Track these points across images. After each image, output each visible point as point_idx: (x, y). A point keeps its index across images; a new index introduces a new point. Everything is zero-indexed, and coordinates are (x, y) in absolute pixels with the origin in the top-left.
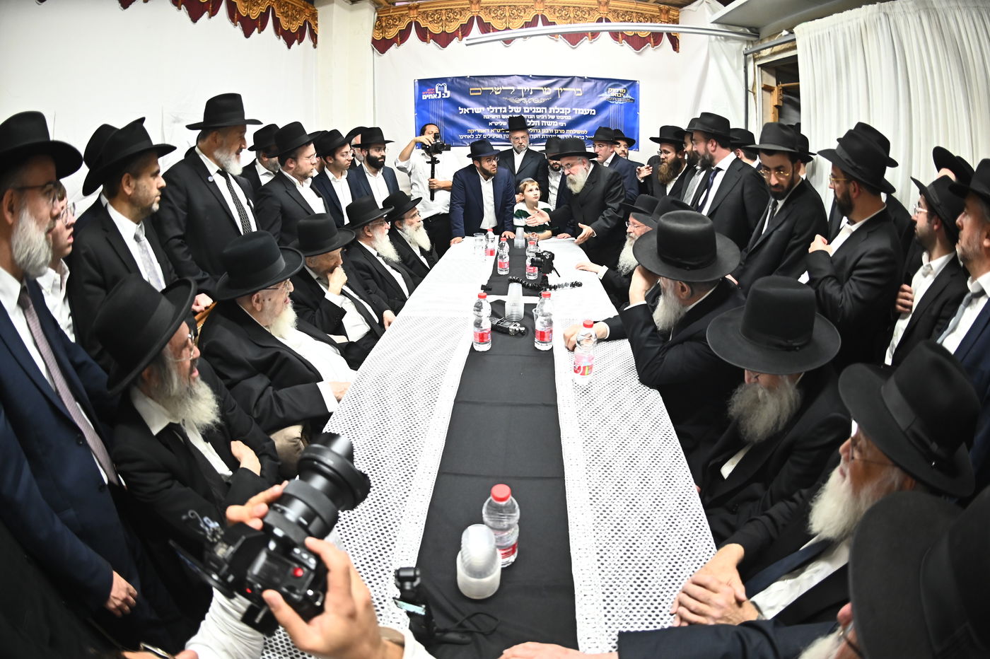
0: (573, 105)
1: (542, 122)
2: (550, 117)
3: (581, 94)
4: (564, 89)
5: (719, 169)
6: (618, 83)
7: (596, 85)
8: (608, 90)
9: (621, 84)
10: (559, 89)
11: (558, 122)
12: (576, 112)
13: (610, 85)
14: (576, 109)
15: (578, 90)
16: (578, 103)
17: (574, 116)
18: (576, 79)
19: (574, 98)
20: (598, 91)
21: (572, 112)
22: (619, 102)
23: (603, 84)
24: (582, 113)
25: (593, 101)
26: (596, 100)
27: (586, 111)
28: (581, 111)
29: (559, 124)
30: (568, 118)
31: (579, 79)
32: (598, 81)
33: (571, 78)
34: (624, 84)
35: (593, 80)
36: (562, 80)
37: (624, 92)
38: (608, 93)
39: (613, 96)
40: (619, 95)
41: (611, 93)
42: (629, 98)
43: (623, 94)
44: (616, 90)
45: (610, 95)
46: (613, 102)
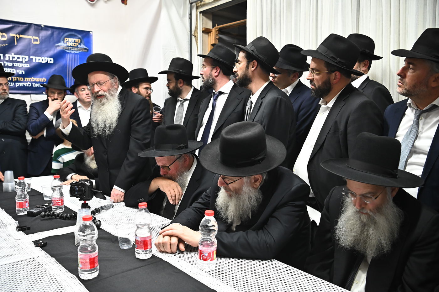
0: (32, 51)
2: (7, 64)
3: (38, 43)
4: (21, 36)
5: (221, 93)
6: (73, 33)
7: (52, 34)
8: (64, 40)
9: (76, 34)
10: (14, 35)
11: (16, 69)
12: (34, 61)
13: (66, 34)
14: (34, 58)
15: (35, 38)
16: (36, 51)
17: (33, 64)
19: (31, 46)
20: (55, 41)
21: (30, 60)
22: (75, 51)
23: (59, 33)
24: (40, 61)
25: (51, 50)
26: (54, 49)
27: (44, 60)
28: (39, 60)
29: (17, 72)
30: (26, 66)
31: (36, 27)
32: (55, 30)
33: (27, 25)
34: (79, 34)
35: (50, 29)
36: (18, 27)
37: (79, 42)
38: (64, 43)
39: (69, 45)
40: (75, 45)
41: (67, 43)
42: (83, 48)
43: (78, 44)
44: (72, 40)
45: (65, 45)
46: (69, 52)
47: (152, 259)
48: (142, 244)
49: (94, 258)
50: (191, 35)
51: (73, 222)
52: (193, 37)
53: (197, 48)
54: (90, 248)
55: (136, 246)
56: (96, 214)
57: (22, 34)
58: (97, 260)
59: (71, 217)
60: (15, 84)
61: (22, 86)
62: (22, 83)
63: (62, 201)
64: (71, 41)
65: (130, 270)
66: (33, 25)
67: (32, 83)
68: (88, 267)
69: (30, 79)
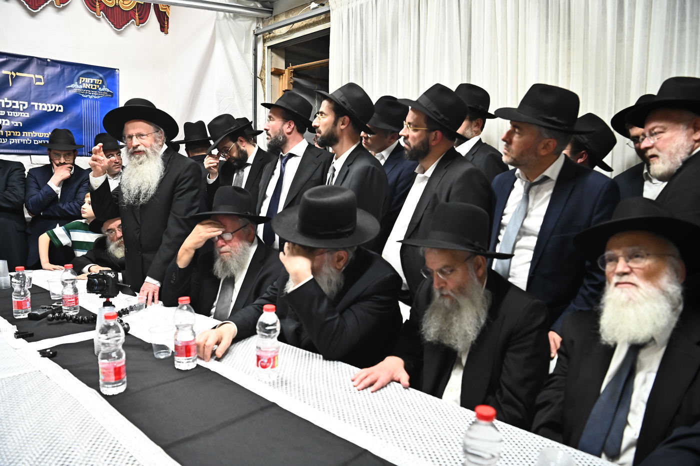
0: (33, 95)
3: (42, 83)
4: (18, 74)
5: (291, 155)
6: (92, 71)
7: (62, 71)
8: (78, 80)
9: (96, 72)
10: (9, 73)
11: (11, 120)
12: (36, 108)
14: (36, 104)
15: (38, 76)
16: (39, 95)
17: (34, 113)
19: (33, 87)
20: (66, 81)
21: (31, 107)
22: (94, 96)
23: (72, 71)
24: (45, 109)
25: (60, 94)
26: (65, 92)
27: (50, 108)
28: (43, 107)
29: (11, 124)
30: (24, 116)
31: (40, 61)
32: (66, 66)
33: (28, 59)
34: (101, 73)
35: (59, 65)
36: (15, 61)
37: (100, 83)
38: (79, 84)
39: (86, 87)
40: (94, 87)
41: (84, 84)
42: (106, 92)
43: (98, 86)
44: (90, 81)
45: (81, 87)
46: (86, 96)
47: (196, 370)
48: (184, 350)
49: (120, 368)
50: (256, 77)
51: (91, 326)
52: (259, 81)
53: (264, 95)
54: (114, 355)
55: (176, 354)
56: (123, 315)
57: (19, 72)
58: (123, 369)
59: (88, 320)
60: (8, 140)
61: (19, 143)
62: (19, 140)
63: (76, 299)
64: (88, 82)
65: (167, 383)
66: (36, 59)
67: (32, 139)
68: (112, 378)
69: (31, 134)
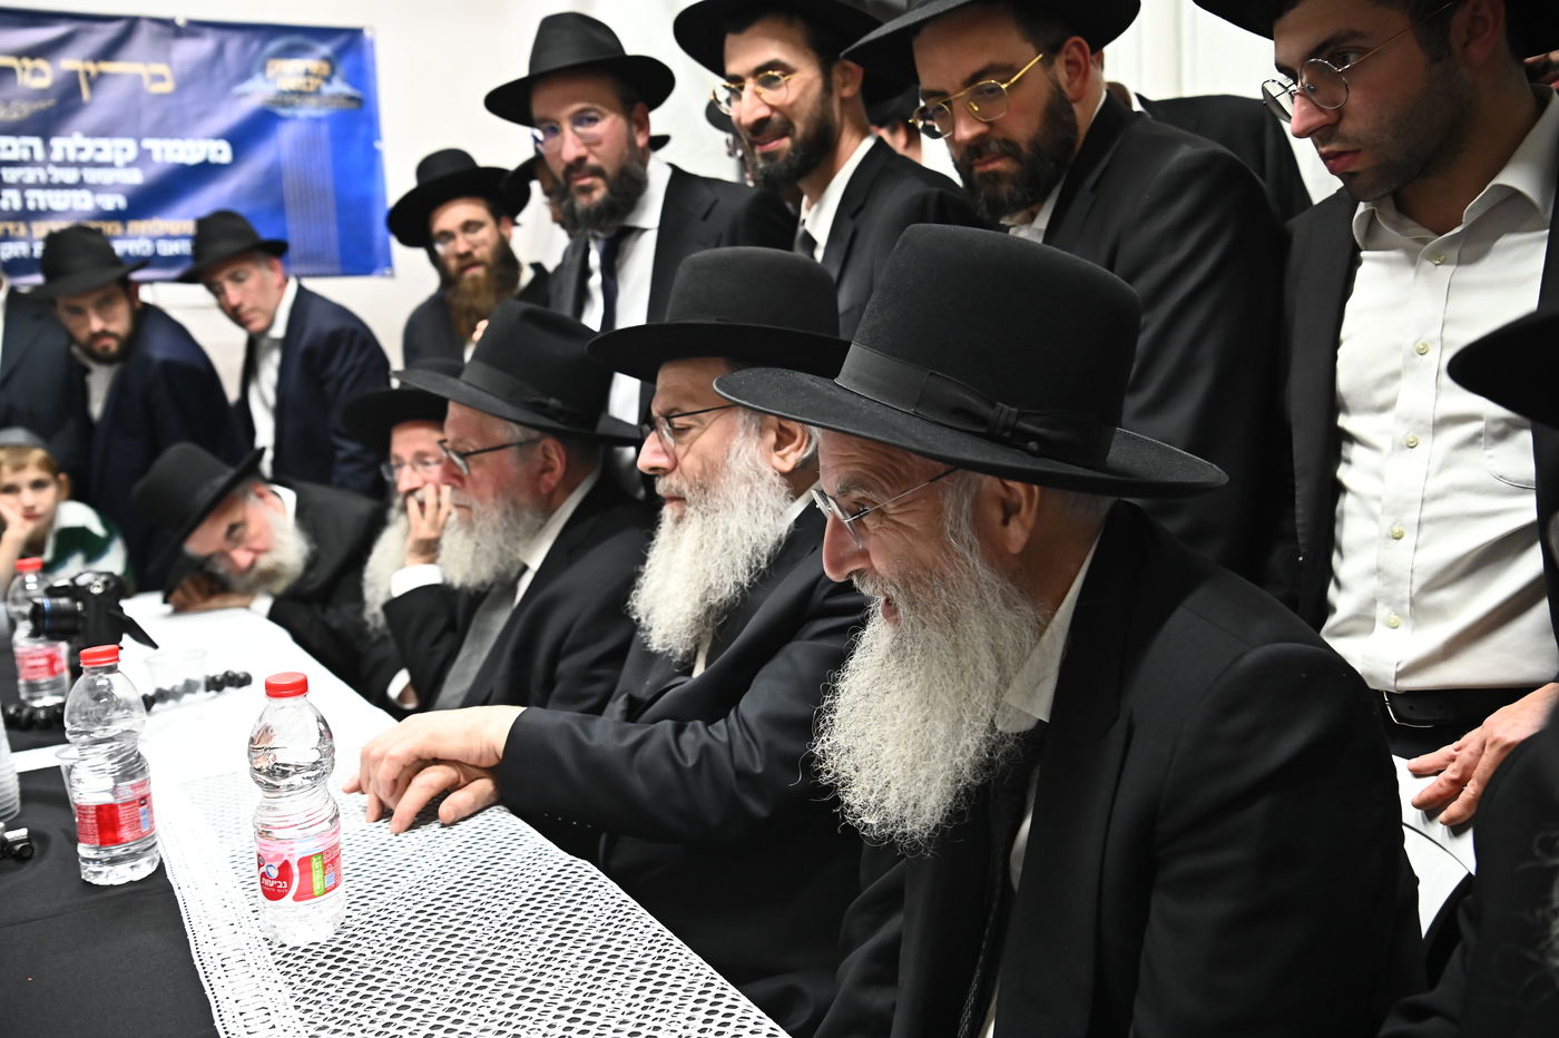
0: (150, 117)
1: (30, 194)
2: (59, 175)
3: (167, 87)
4: (106, 67)
5: (625, 232)
6: (297, 39)
7: (220, 50)
9: (309, 43)
10: (80, 67)
11: (93, 193)
12: (157, 157)
13: (275, 45)
14: (156, 146)
15: (155, 68)
16: (163, 118)
17: (153, 171)
18: (145, 31)
19: (144, 100)
20: (232, 74)
21: (144, 157)
22: (309, 110)
23: (245, 46)
24: (181, 158)
25: (215, 113)
26: (230, 106)
27: (193, 152)
28: (176, 151)
29: (95, 203)
30: (128, 179)
31: (156, 28)
32: (229, 35)
33: (123, 24)
34: (323, 42)
35: (209, 31)
36: (90, 32)
37: (325, 73)
38: (266, 81)
39: (286, 89)
40: (307, 84)
41: (279, 78)
42: (342, 95)
43: (320, 81)
46: (288, 112)
57: (105, 60)
64: (294, 71)
66: (145, 22)
67: (155, 239)
69: (148, 228)
